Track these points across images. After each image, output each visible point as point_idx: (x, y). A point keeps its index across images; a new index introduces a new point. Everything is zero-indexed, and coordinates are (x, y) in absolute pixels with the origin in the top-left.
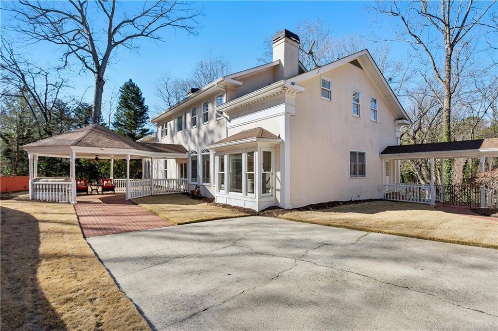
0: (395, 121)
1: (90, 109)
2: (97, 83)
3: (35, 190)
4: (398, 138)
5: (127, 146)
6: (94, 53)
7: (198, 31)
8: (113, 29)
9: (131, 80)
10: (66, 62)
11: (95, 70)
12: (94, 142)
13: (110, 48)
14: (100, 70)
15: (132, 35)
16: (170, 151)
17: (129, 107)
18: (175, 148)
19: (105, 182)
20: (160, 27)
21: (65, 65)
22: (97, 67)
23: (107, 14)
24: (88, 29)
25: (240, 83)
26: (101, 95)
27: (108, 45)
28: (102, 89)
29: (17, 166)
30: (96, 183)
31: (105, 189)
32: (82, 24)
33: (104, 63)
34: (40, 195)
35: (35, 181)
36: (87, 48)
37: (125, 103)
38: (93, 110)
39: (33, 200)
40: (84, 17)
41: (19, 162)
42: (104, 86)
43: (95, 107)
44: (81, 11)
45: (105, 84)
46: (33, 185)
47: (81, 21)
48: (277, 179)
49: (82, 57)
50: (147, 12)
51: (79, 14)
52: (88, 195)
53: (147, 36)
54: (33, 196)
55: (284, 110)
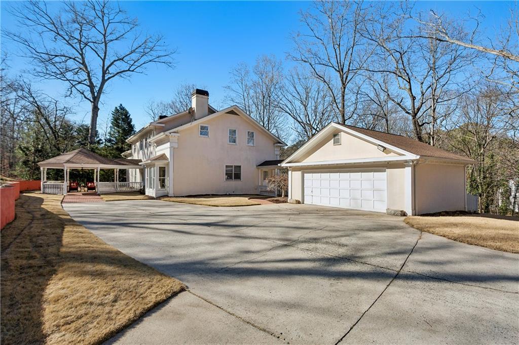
0: (274, 144)
1: (87, 130)
2: (93, 110)
3: (44, 188)
4: (277, 155)
5: (97, 162)
6: (92, 86)
7: (175, 65)
8: (105, 68)
9: (121, 105)
10: (71, 91)
11: (92, 100)
12: (78, 161)
13: (104, 81)
14: (95, 100)
15: (121, 71)
16: (127, 164)
17: (118, 127)
18: (135, 162)
19: (90, 184)
20: (144, 63)
21: (71, 94)
22: (93, 98)
23: (101, 58)
24: (86, 67)
25: (163, 125)
26: (96, 119)
27: (102, 80)
28: (97, 115)
29: (34, 173)
30: (83, 185)
31: (89, 188)
32: (82, 64)
33: (99, 94)
34: (47, 190)
35: (44, 182)
36: (85, 82)
37: (116, 122)
38: (90, 130)
39: (43, 193)
40: (83, 59)
41: (35, 171)
42: (98, 112)
43: (91, 129)
44: (82, 55)
45: (99, 111)
46: (43, 185)
47: (82, 62)
48: (169, 181)
49: (81, 91)
50: (134, 51)
51: (80, 57)
52: (78, 192)
53: (133, 71)
54: (43, 191)
55: (169, 146)
